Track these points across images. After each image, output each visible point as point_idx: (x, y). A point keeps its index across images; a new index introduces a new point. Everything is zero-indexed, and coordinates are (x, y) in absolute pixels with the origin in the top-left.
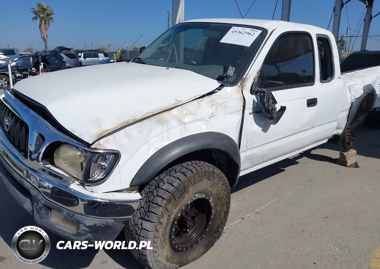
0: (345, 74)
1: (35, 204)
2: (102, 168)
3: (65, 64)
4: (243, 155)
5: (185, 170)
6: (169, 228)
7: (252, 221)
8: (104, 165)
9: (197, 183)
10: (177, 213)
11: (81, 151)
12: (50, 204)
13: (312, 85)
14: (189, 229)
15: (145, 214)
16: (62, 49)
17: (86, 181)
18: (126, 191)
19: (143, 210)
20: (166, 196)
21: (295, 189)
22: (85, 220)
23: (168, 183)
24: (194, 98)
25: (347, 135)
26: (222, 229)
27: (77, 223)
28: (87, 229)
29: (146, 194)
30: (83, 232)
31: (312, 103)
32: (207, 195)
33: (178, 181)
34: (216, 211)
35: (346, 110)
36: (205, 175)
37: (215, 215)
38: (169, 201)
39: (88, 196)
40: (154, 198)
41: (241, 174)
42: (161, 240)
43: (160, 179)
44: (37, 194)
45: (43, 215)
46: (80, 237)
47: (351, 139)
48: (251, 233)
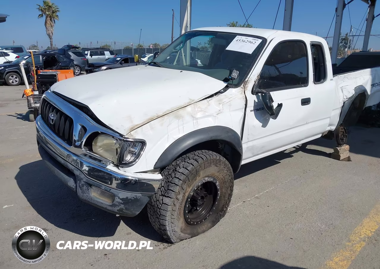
0: (338, 76)
1: (79, 182)
2: (132, 153)
3: (73, 62)
4: (245, 146)
5: (197, 157)
6: (184, 204)
7: (252, 204)
8: (134, 151)
9: (206, 168)
10: (190, 192)
11: (116, 139)
12: (91, 181)
13: (306, 86)
14: (199, 208)
15: (165, 191)
16: (70, 47)
17: (120, 164)
18: (150, 172)
19: (164, 189)
20: (182, 177)
21: (291, 179)
22: (119, 194)
23: (183, 167)
24: (204, 98)
25: (341, 132)
26: (227, 209)
27: (113, 196)
28: (121, 201)
29: (165, 176)
30: (117, 204)
31: (306, 102)
32: (214, 179)
33: (191, 166)
34: (221, 192)
35: (338, 109)
36: (213, 162)
37: (220, 197)
38: (184, 182)
39: (122, 175)
40: (172, 180)
41: (243, 162)
42: (177, 213)
43: (177, 165)
44: (80, 174)
45: (84, 191)
46: (115, 207)
47: (344, 135)
48: (251, 213)
